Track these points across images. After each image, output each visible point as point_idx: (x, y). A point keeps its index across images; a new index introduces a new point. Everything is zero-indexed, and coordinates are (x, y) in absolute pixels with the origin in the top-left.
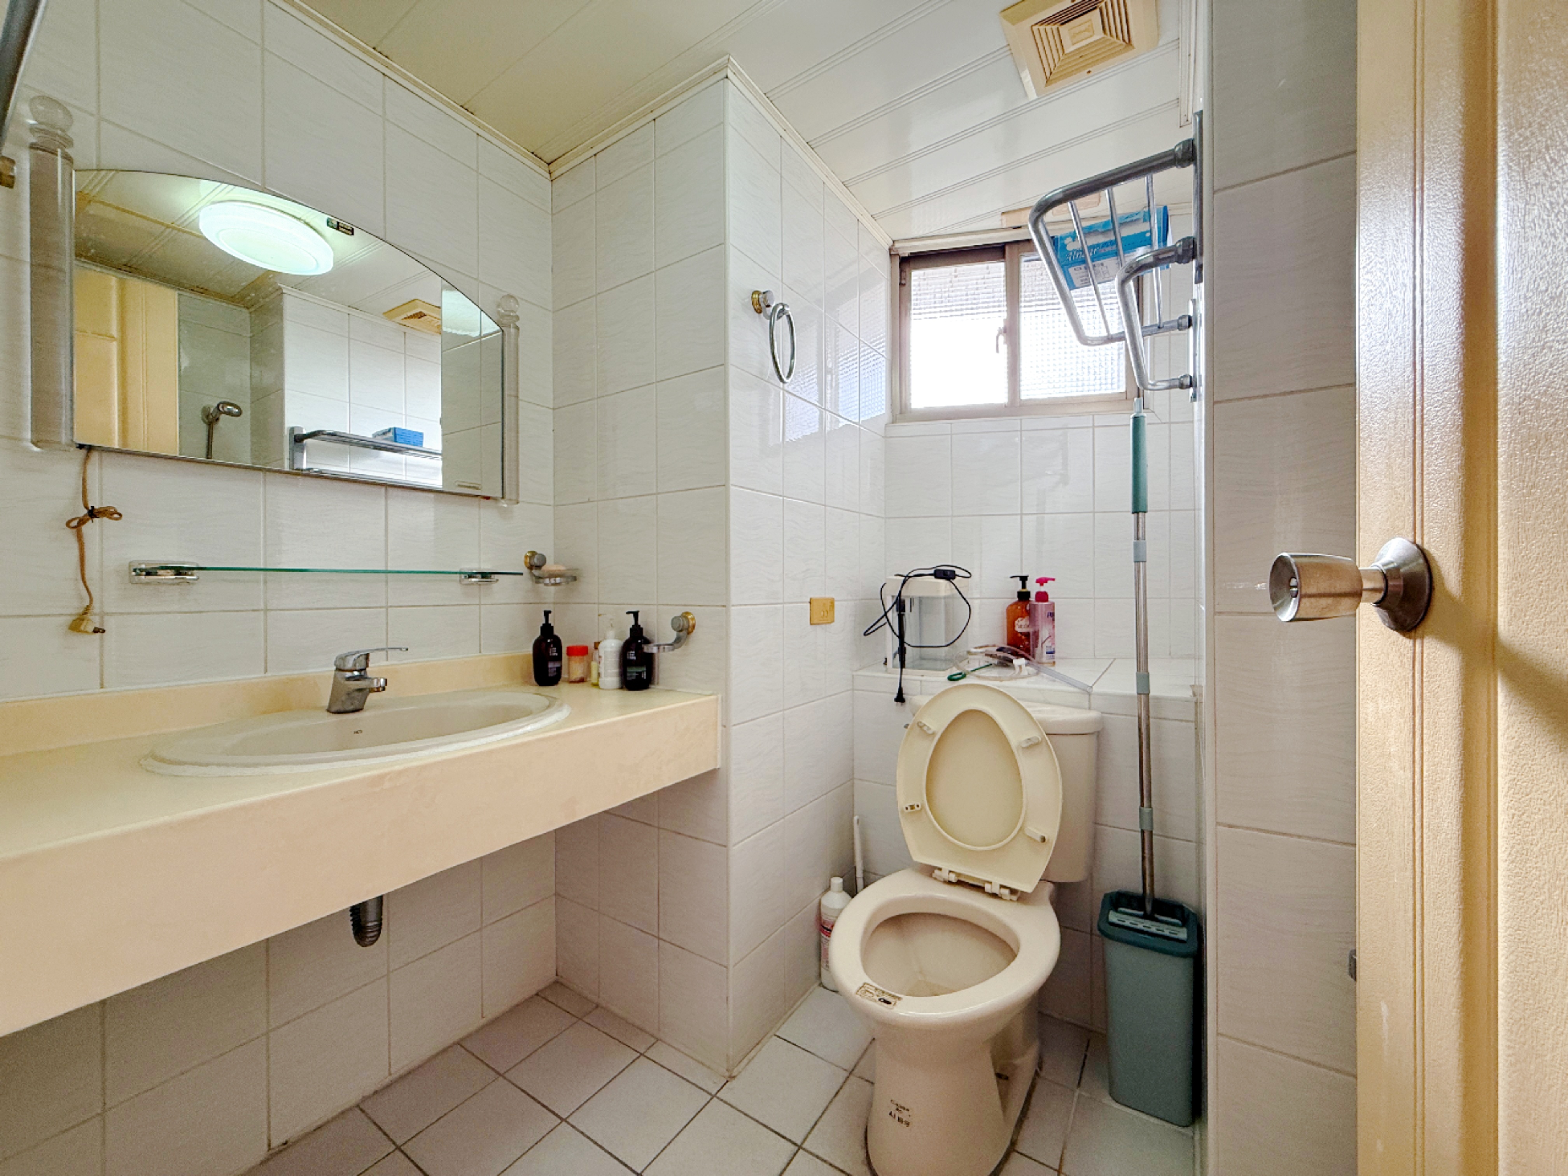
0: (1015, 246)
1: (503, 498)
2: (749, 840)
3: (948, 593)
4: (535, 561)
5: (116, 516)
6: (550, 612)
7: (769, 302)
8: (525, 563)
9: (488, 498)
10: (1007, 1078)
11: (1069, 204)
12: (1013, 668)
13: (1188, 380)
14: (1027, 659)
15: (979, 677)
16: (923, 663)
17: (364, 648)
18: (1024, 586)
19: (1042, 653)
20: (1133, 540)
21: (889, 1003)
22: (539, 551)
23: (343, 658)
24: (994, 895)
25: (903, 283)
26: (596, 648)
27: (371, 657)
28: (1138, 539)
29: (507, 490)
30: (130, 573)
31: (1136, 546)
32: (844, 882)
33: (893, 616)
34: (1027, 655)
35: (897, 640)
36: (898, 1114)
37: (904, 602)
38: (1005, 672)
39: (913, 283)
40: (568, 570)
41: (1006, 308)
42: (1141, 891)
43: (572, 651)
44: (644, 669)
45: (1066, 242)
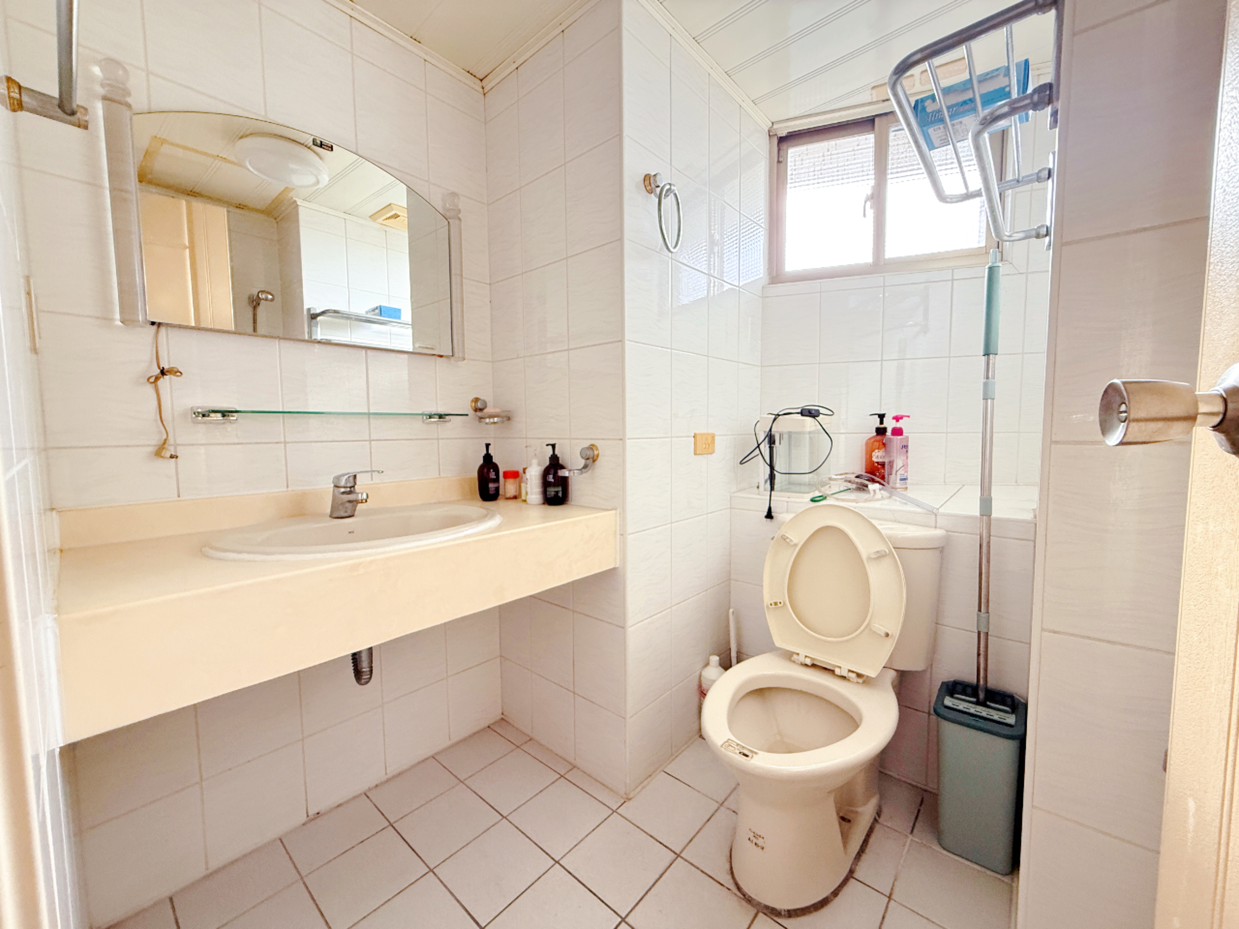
0: (884, 119)
1: (453, 356)
2: (641, 623)
3: (813, 429)
4: (479, 405)
5: (179, 374)
6: (489, 444)
7: (658, 183)
8: (471, 406)
9: (441, 356)
10: (849, 821)
11: (926, 63)
12: (869, 492)
13: (1045, 229)
14: (880, 484)
15: (837, 499)
16: (791, 487)
17: (352, 470)
18: (882, 423)
19: (896, 480)
20: (983, 380)
21: (747, 756)
22: (482, 398)
23: (338, 478)
24: (843, 678)
25: (780, 161)
26: (524, 473)
27: (358, 477)
28: (987, 378)
29: (456, 350)
30: (192, 416)
31: (986, 385)
32: (720, 659)
33: (765, 448)
34: (882, 482)
35: (768, 469)
36: (755, 840)
37: (774, 436)
38: (862, 495)
39: (789, 160)
40: (503, 411)
41: (873, 177)
42: (975, 681)
43: (507, 475)
44: (560, 489)
45: (926, 104)
